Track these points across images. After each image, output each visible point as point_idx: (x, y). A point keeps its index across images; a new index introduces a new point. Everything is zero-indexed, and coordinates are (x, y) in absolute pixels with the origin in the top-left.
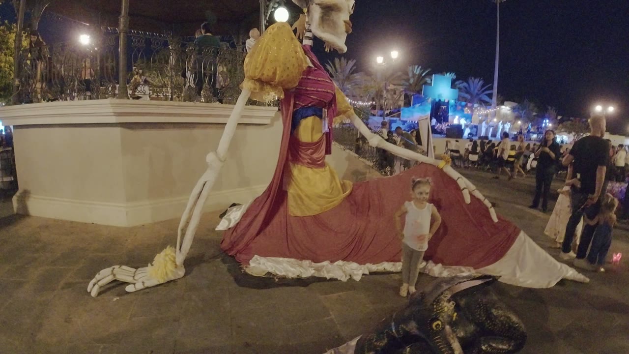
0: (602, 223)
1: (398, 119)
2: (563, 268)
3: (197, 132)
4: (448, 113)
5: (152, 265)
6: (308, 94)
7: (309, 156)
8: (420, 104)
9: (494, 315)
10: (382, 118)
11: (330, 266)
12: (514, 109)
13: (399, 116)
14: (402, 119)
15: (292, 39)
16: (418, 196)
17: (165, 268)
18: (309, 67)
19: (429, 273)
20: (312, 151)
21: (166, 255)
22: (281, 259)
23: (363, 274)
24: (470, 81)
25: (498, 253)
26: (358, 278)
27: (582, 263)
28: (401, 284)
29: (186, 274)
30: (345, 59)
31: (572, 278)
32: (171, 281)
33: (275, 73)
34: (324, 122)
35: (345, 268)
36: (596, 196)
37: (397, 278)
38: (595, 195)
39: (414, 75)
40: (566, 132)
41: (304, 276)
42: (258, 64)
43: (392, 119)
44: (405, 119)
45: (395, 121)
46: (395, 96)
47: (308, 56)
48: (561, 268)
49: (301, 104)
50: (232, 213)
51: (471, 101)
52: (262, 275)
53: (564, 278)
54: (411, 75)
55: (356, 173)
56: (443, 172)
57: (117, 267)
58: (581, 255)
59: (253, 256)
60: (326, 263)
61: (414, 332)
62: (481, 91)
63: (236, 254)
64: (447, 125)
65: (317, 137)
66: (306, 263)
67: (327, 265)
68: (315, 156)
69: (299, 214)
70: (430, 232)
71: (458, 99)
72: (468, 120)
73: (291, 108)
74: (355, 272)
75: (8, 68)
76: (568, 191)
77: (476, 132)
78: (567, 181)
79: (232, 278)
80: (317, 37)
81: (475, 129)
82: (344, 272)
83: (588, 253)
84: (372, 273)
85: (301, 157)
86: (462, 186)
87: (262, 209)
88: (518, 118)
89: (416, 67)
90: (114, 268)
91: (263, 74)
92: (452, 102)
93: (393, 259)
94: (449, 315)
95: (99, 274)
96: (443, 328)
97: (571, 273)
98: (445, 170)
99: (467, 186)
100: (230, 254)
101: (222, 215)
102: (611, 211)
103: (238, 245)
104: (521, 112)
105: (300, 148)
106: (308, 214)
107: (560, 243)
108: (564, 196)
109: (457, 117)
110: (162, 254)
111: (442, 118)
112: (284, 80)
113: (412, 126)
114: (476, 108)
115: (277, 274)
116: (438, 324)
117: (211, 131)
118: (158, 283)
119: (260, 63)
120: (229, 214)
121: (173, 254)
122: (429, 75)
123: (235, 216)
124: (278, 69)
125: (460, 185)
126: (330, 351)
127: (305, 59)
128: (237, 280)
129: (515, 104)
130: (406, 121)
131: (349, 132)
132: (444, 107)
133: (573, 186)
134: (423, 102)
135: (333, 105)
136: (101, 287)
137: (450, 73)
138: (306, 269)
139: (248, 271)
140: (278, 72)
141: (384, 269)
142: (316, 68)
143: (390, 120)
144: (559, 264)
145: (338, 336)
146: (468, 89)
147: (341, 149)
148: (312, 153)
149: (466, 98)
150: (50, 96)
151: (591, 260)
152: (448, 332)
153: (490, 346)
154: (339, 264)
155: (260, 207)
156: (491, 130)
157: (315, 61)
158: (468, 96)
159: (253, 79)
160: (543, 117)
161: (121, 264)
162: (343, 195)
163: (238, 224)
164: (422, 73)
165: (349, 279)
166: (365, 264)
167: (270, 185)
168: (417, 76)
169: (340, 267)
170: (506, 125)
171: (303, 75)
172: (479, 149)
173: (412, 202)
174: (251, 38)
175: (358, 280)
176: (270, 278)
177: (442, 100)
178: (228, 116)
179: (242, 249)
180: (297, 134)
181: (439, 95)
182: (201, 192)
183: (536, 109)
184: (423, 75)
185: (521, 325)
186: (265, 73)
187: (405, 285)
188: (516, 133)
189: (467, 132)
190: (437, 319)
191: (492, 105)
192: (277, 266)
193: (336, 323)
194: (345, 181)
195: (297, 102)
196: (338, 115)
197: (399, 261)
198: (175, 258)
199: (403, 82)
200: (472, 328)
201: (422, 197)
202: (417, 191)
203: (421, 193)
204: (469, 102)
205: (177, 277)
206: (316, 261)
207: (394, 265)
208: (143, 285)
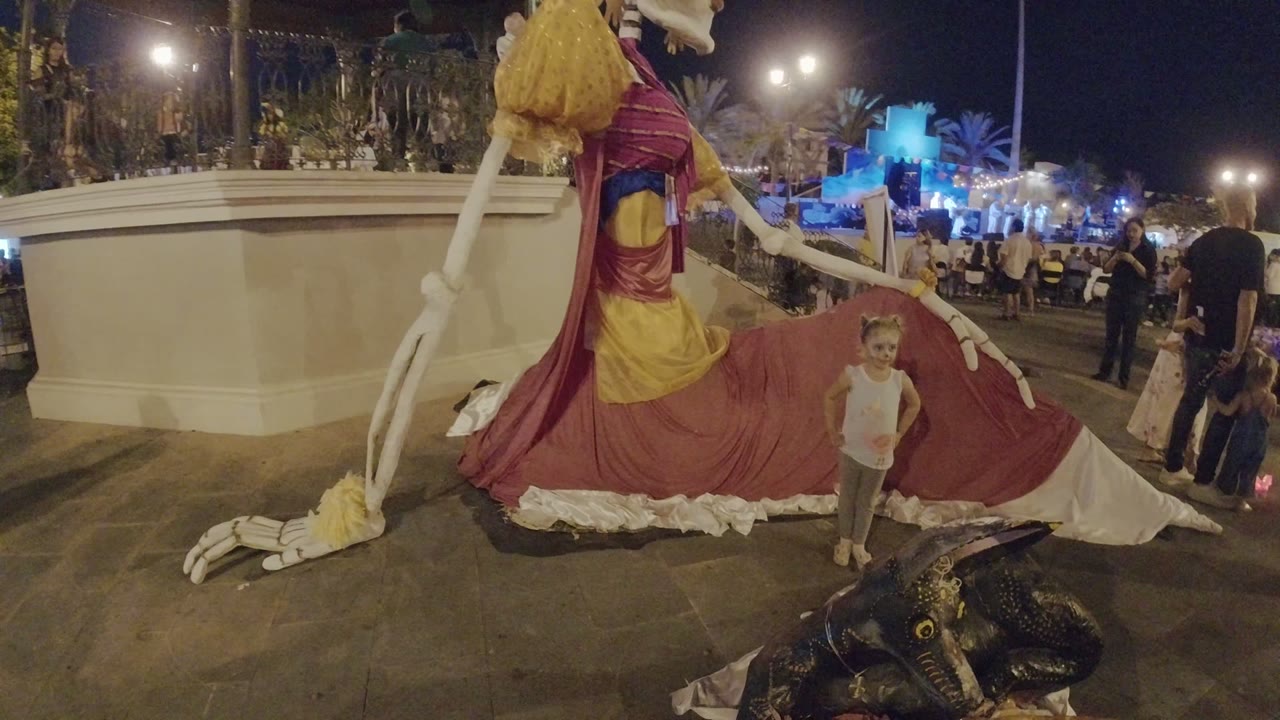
0: (1247, 408)
1: (816, 200)
2: (1170, 503)
3: (402, 235)
4: (919, 186)
5: (317, 513)
6: (634, 143)
7: (638, 276)
8: (861, 169)
9: (1037, 603)
10: (784, 199)
11: (686, 505)
12: (1055, 177)
13: (818, 194)
14: (824, 199)
15: (597, 23)
16: (874, 353)
17: (343, 518)
18: (636, 85)
19: (892, 515)
20: (645, 265)
21: (345, 492)
22: (584, 493)
23: (756, 521)
24: (965, 120)
25: (1035, 472)
26: (745, 529)
27: (1207, 492)
28: (836, 541)
29: (388, 530)
30: (704, 78)
31: (1186, 525)
32: (359, 544)
33: (561, 98)
34: (668, 204)
35: (718, 510)
36: (1235, 354)
37: (826, 528)
38: (1235, 350)
39: (848, 108)
40: (1160, 224)
41: (633, 527)
42: (526, 79)
43: (804, 200)
44: (830, 201)
45: (809, 206)
46: (810, 154)
47: (632, 62)
48: (1165, 502)
49: (619, 164)
50: (479, 401)
51: (967, 161)
52: (547, 527)
53: (1172, 523)
54: (841, 108)
55: (735, 312)
56: (921, 304)
57: (242, 519)
58: (1203, 476)
59: (527, 489)
60: (677, 499)
61: (874, 644)
62: (987, 140)
63: (491, 485)
64: (916, 211)
65: (654, 236)
66: (637, 499)
67: (681, 503)
68: (651, 276)
69: (619, 399)
70: (898, 430)
71: (941, 156)
72: (960, 201)
73: (599, 176)
74: (739, 517)
75: (9, 123)
76: (1178, 342)
77: (978, 226)
78: (1178, 322)
79: (483, 536)
80: (649, 20)
81: (976, 220)
82: (716, 517)
83: (1218, 471)
84: (773, 519)
85: (620, 277)
86: (960, 333)
87: (541, 389)
88: (1062, 195)
89: (853, 90)
90: (237, 523)
91: (536, 101)
92: (927, 163)
93: (819, 489)
94: (951, 606)
95: (206, 536)
96: (938, 635)
97: (1185, 514)
98: (924, 300)
99: (971, 333)
100: (478, 486)
101: (459, 407)
102: (1266, 383)
103: (493, 466)
104: (1070, 182)
105: (620, 260)
106: (640, 399)
107: (1159, 451)
108: (1168, 353)
109: (937, 195)
110: (338, 488)
111: (908, 197)
112: (581, 113)
113: (846, 214)
114: (978, 175)
115: (577, 525)
116: (927, 628)
117: (430, 233)
118: (331, 551)
119: (529, 77)
120: (475, 401)
121: (359, 488)
122: (881, 107)
123: (486, 406)
124: (568, 87)
125: (956, 332)
126: (693, 683)
127: (627, 66)
128: (496, 541)
129: (1057, 167)
130: (833, 205)
131: (719, 226)
132: (911, 174)
133: (1189, 334)
134: (868, 164)
135: (687, 167)
136: (210, 563)
137: (924, 103)
138: (636, 513)
139: (516, 519)
140: (569, 95)
141: (800, 508)
142: (649, 87)
143: (800, 203)
144: (1160, 496)
145: (710, 651)
146: (960, 134)
147: (703, 262)
148: (646, 270)
149: (958, 156)
150: (93, 171)
151: (1225, 486)
152: (947, 643)
153: (1028, 668)
154: (705, 501)
155: (537, 387)
156: (1008, 220)
157: (648, 72)
158: (960, 151)
159: (514, 112)
160: (1116, 195)
161: (253, 512)
162: (710, 358)
163: (493, 422)
164: (866, 104)
165: (728, 531)
166: (758, 500)
167: (557, 339)
168: (855, 111)
169: (708, 507)
170: (1037, 211)
171: (622, 101)
172: (986, 260)
173: (861, 368)
174: (507, 35)
175: (746, 534)
176: (562, 533)
177: (907, 160)
178: (462, 199)
179: (503, 473)
180: (613, 228)
181: (901, 150)
182: (411, 359)
183: (1101, 176)
184: (868, 107)
185: (1092, 624)
186: (539, 97)
187: (845, 543)
188: (1059, 227)
189: (958, 225)
190: (924, 616)
191: (1011, 169)
192: (576, 507)
193: (705, 625)
194: (713, 327)
195: (611, 162)
196: (697, 187)
197: (831, 492)
198: (363, 497)
199: (827, 124)
200: (992, 630)
201: (881, 355)
202: (872, 341)
203: (880, 347)
204: (964, 164)
205: (370, 536)
206: (658, 494)
207: (819, 500)
208: (299, 554)
